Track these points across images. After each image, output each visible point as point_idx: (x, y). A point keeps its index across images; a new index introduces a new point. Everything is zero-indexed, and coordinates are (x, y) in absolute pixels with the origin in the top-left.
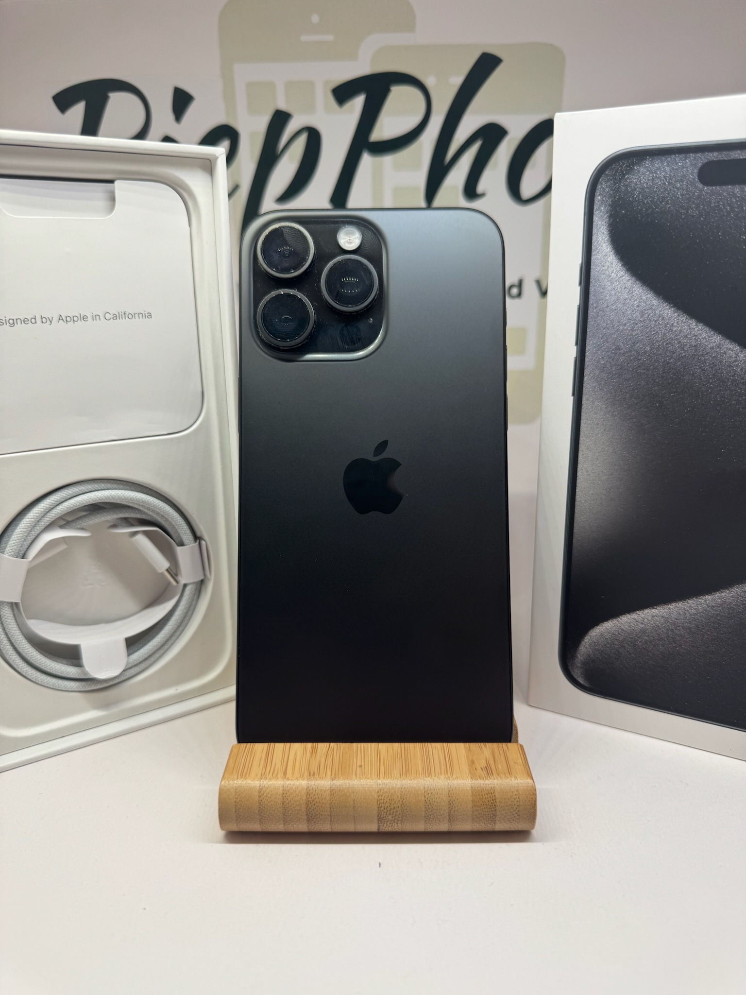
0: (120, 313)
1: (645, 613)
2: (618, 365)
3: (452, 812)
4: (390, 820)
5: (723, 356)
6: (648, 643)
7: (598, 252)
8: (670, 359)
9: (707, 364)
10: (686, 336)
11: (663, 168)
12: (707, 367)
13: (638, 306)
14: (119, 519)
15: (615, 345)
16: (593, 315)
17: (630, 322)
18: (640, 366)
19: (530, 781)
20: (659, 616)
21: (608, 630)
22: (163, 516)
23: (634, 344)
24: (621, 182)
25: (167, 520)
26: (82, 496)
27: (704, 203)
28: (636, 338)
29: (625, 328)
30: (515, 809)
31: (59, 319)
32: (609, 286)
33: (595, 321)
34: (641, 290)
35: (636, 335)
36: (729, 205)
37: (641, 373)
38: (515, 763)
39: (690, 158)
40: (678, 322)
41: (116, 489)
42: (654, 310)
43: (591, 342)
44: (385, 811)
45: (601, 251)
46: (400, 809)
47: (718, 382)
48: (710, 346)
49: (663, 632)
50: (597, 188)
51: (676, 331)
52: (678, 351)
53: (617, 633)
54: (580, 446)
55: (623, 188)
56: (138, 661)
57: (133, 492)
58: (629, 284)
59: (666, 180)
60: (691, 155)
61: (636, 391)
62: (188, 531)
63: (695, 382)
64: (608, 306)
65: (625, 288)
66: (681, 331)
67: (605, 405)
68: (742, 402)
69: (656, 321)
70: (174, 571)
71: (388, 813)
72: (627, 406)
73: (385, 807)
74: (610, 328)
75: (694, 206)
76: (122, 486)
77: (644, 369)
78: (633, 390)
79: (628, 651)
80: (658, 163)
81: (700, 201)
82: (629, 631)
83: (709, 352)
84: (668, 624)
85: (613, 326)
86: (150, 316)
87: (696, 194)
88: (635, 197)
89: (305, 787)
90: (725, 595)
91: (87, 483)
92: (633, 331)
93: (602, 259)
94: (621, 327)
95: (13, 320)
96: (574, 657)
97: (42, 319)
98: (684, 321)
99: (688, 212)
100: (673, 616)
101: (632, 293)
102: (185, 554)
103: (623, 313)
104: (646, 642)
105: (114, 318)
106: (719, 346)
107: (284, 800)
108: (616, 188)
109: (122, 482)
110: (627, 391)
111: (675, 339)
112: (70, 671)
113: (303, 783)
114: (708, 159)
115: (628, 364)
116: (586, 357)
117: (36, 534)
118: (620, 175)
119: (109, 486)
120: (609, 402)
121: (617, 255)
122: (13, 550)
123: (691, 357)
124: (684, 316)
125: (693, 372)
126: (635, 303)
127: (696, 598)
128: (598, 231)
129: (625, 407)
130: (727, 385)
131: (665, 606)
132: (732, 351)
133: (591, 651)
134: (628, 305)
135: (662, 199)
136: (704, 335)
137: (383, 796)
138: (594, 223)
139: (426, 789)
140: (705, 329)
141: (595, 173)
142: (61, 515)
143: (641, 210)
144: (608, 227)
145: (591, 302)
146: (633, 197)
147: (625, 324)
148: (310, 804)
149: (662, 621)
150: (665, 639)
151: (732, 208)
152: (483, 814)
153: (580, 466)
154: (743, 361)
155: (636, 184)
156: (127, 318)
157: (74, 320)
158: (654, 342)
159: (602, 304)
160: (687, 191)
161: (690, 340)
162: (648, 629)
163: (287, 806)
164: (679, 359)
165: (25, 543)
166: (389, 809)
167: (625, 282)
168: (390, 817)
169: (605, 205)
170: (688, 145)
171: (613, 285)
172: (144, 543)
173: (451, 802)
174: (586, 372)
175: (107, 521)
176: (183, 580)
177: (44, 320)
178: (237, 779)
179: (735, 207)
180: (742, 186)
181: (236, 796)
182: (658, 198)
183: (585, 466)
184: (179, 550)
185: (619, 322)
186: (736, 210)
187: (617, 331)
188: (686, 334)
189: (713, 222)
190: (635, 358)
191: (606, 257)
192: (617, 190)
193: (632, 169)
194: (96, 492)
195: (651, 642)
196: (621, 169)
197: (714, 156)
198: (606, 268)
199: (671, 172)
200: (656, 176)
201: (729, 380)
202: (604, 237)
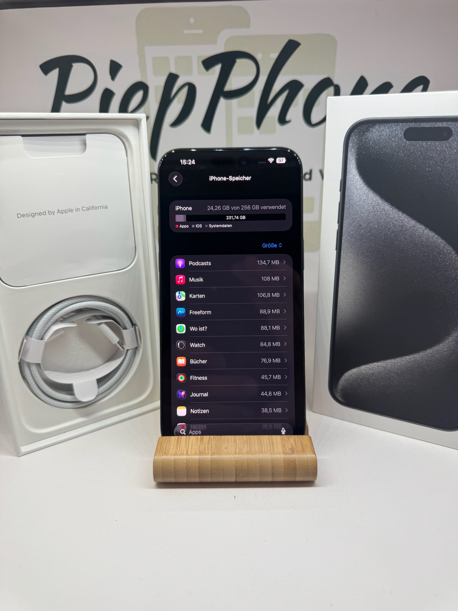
0: (91, 207)
1: (374, 364)
2: (360, 235)
3: (274, 472)
4: (242, 475)
5: (416, 231)
6: (376, 380)
7: (350, 174)
9: (408, 236)
10: (396, 220)
11: (385, 131)
12: (407, 237)
13: (371, 204)
14: (92, 316)
15: (358, 224)
16: (347, 207)
17: (367, 212)
18: (372, 236)
19: (314, 456)
20: (381, 366)
21: (354, 373)
22: (115, 314)
23: (369, 223)
24: (363, 136)
25: (117, 316)
26: (72, 305)
27: (407, 150)
28: (370, 221)
29: (364, 215)
30: (306, 470)
31: (58, 212)
32: (356, 192)
33: (348, 211)
34: (373, 195)
35: (370, 219)
36: (420, 151)
37: (372, 239)
38: (306, 446)
39: (400, 125)
40: (392, 213)
41: (90, 301)
42: (380, 206)
43: (346, 222)
44: (239, 471)
45: (352, 173)
46: (247, 470)
47: (413, 245)
48: (409, 226)
49: (383, 374)
50: (350, 139)
51: (391, 218)
52: (392, 228)
53: (359, 375)
54: (340, 277)
55: (364, 140)
56: (104, 391)
57: (99, 302)
58: (367, 191)
59: (387, 137)
60: (400, 124)
61: (370, 248)
62: (129, 322)
63: (401, 245)
64: (355, 203)
65: (364, 194)
66: (394, 217)
67: (353, 255)
68: (426, 256)
69: (380, 212)
70: (121, 342)
71: (241, 472)
72: (365, 257)
73: (239, 469)
74: (356, 215)
75: (401, 151)
76: (93, 299)
77: (374, 237)
78: (368, 248)
79: (365, 384)
80: (383, 127)
81: (405, 149)
82: (365, 374)
83: (408, 229)
84: (386, 370)
86: (106, 207)
87: (403, 145)
88: (370, 145)
89: (198, 459)
90: (416, 356)
91: (75, 298)
92: (368, 217)
93: (352, 177)
94: (362, 215)
95: (34, 214)
96: (336, 387)
97: (49, 212)
98: (396, 212)
99: (398, 154)
100: (388, 367)
101: (368, 196)
102: (127, 334)
103: (363, 207)
104: (374, 380)
105: (88, 210)
106: (414, 226)
107: (187, 466)
109: (93, 297)
110: (365, 248)
111: (391, 222)
112: (68, 398)
113: (197, 457)
114: (409, 126)
115: (365, 234)
116: (343, 229)
117: (49, 327)
118: (362, 133)
119: (87, 299)
120: (355, 254)
121: (360, 175)
122: (37, 336)
123: (399, 232)
124: (395, 210)
125: (400, 239)
126: (370, 202)
127: (401, 357)
128: (350, 162)
129: (364, 257)
130: (418, 247)
131: (384, 361)
132: (421, 229)
133: (345, 384)
134: (366, 203)
135: (385, 147)
136: (406, 220)
137: (238, 464)
138: (348, 158)
139: (260, 460)
140: (407, 217)
141: (349, 131)
142: (61, 316)
143: (374, 152)
144: (355, 160)
145: (346, 200)
146: (369, 144)
147: (364, 213)
148: (200, 468)
149: (383, 369)
150: (385, 378)
151: (422, 153)
152: (289, 472)
153: (340, 287)
154: (426, 235)
155: (371, 138)
156: (94, 209)
157: (66, 212)
158: (380, 223)
159: (352, 202)
160: (398, 143)
161: (399, 222)
162: (375, 373)
163: (189, 469)
164: (393, 232)
165: (43, 331)
166: (241, 470)
167: (364, 190)
168: (242, 474)
169: (354, 148)
170: (399, 118)
171: (358, 192)
172: (105, 329)
173: (273, 466)
174: (343, 238)
175: (86, 317)
176: (126, 348)
177: (50, 213)
178: (163, 455)
180: (427, 142)
181: (162, 464)
182: (383, 146)
183: (342, 287)
184: (124, 332)
185: (361, 212)
186: (424, 154)
187: (360, 216)
188: (397, 219)
189: (411, 160)
190: (369, 231)
191: (354, 177)
192: (361, 140)
193: (369, 130)
194: (80, 303)
195: (377, 379)
196: (363, 129)
197: (412, 125)
198: (355, 182)
199: (390, 132)
200: (382, 134)
201: (419, 244)
202: (353, 166)
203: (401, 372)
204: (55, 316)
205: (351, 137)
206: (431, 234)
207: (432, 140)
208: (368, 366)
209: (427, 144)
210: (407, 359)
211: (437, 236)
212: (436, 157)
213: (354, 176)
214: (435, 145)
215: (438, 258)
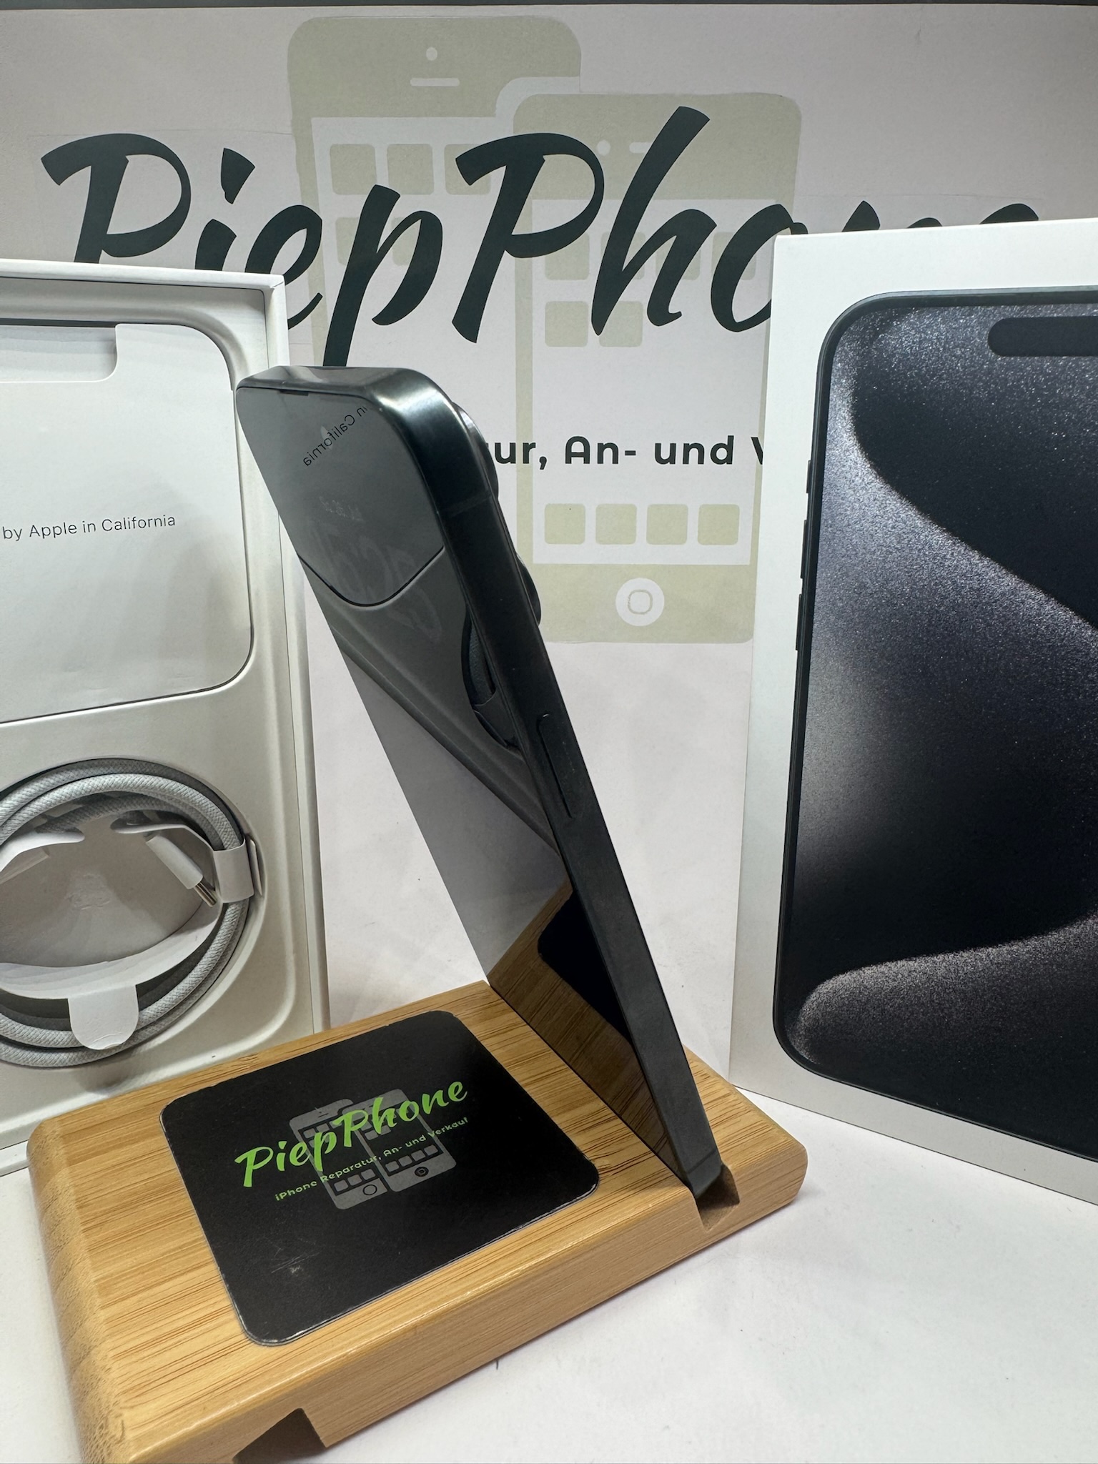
0: (127, 519)
1: (898, 966)
2: (863, 610)
5: (1019, 606)
6: (903, 1009)
7: (836, 445)
8: (939, 606)
10: (964, 575)
11: (936, 327)
12: (994, 621)
13: (893, 527)
14: (127, 814)
15: (858, 582)
16: (827, 535)
17: (882, 550)
18: (895, 614)
20: (919, 971)
22: (194, 810)
23: (887, 581)
24: (872, 344)
25: (201, 815)
26: (68, 786)
27: (997, 380)
28: (890, 573)
29: (875, 557)
31: (32, 532)
32: (852, 495)
33: (830, 545)
34: (898, 504)
35: (890, 568)
36: (1034, 385)
37: (896, 623)
39: (977, 313)
40: (952, 554)
42: (918, 533)
43: (824, 574)
45: (840, 444)
47: (1011, 643)
48: (999, 591)
49: (925, 994)
50: (837, 351)
51: (949, 567)
52: (952, 595)
55: (875, 353)
57: (147, 776)
58: (881, 494)
59: (940, 344)
60: (979, 308)
61: (889, 649)
62: (231, 829)
63: (977, 643)
64: (849, 525)
65: (875, 500)
66: (956, 566)
67: (845, 666)
68: (1048, 674)
69: (919, 550)
70: (208, 884)
72: (875, 670)
74: (852, 557)
75: (981, 384)
76: (128, 769)
77: (900, 619)
78: (884, 647)
79: (873, 1018)
80: (929, 318)
81: (991, 378)
82: (875, 990)
83: (999, 600)
84: (933, 984)
85: (857, 554)
86: (172, 522)
87: (985, 367)
88: (893, 366)
90: (1017, 949)
92: (885, 562)
93: (842, 455)
94: (868, 557)
96: (795, 1020)
97: (5, 532)
98: (962, 552)
99: (971, 393)
100: (939, 974)
101: (886, 507)
102: (225, 862)
103: (872, 535)
104: (900, 1007)
105: (117, 527)
106: (1014, 592)
108: (864, 352)
110: (875, 648)
114: (1004, 315)
115: (877, 609)
116: (816, 596)
118: (870, 333)
119: (113, 768)
120: (850, 662)
121: (864, 450)
123: (971, 605)
124: (962, 545)
125: (974, 626)
126: (890, 522)
127: (974, 950)
128: (836, 414)
129: (872, 672)
130: (1024, 648)
131: (928, 959)
132: (1034, 599)
133: (819, 1013)
134: (878, 525)
135: (933, 372)
136: (992, 574)
138: (832, 401)
140: (993, 566)
141: (834, 328)
142: (36, 815)
143: (902, 386)
144: (851, 408)
145: (824, 517)
146: (890, 366)
147: (874, 553)
149: (924, 979)
151: (1039, 389)
153: (806, 750)
154: (1049, 616)
155: (896, 348)
156: (135, 526)
157: (55, 534)
158: (917, 580)
159: (840, 521)
160: (971, 361)
161: (971, 580)
162: (902, 989)
164: (953, 607)
167: (875, 490)
169: (848, 376)
170: (975, 293)
171: (858, 495)
172: (165, 848)
174: (818, 618)
176: (222, 901)
177: (8, 534)
179: (1045, 390)
180: (1054, 358)
182: (927, 370)
183: (814, 751)
184: (217, 857)
185: (865, 549)
186: (1045, 393)
187: (862, 561)
188: (965, 571)
189: (1009, 409)
190: (888, 601)
191: (848, 453)
192: (866, 355)
193: (889, 325)
195: (907, 1007)
196: (873, 325)
197: (1014, 312)
198: (847, 468)
199: (948, 332)
200: (925, 338)
201: (1027, 642)
202: (845, 424)
203: (975, 990)
204: (18, 815)
205: (839, 345)
206: (1063, 614)
207: (1070, 354)
208: (882, 968)
209: (1054, 364)
210: (991, 957)
211: (1080, 621)
212: (1081, 400)
213: (848, 450)
214: (1078, 366)
215: (1083, 682)
